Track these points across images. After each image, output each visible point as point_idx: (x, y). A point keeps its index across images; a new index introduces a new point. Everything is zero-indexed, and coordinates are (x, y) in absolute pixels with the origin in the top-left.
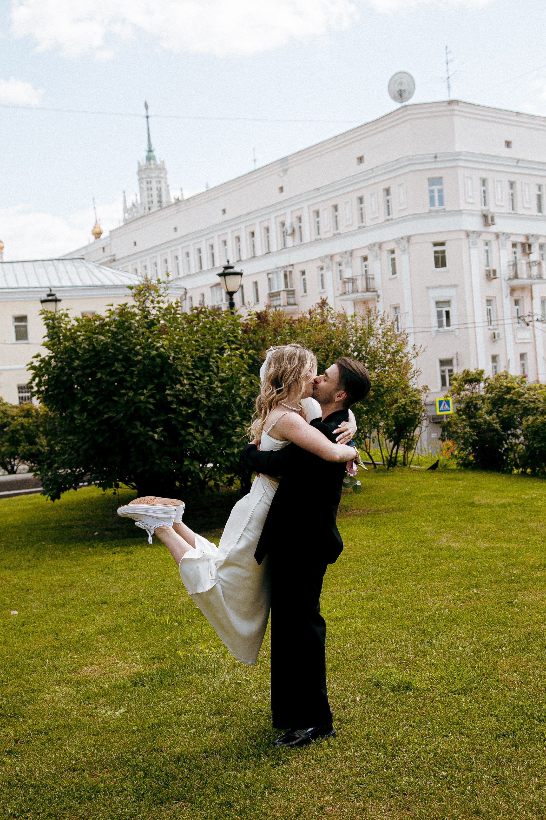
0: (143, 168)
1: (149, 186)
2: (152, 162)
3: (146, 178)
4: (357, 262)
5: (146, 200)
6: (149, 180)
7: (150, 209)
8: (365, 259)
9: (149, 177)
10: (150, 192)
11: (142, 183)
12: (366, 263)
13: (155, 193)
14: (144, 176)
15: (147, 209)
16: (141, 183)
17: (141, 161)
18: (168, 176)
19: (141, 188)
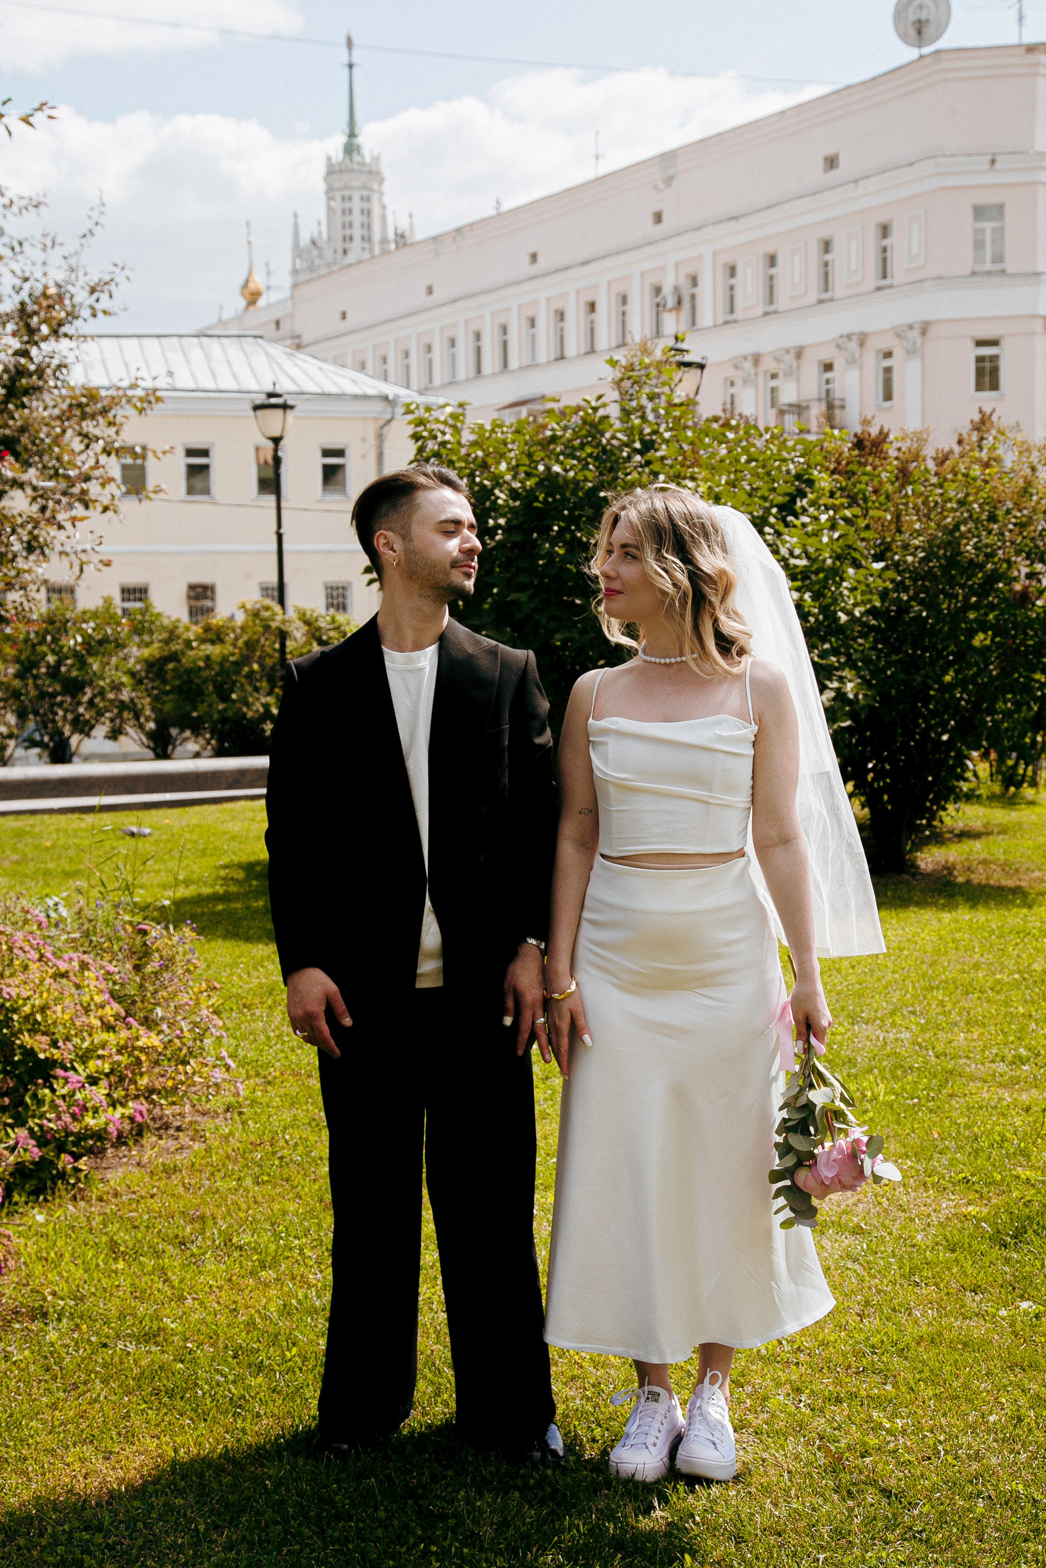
0: (337, 168)
1: (347, 205)
2: (356, 158)
3: (341, 189)
4: (811, 373)
5: (339, 234)
6: (346, 193)
7: (345, 252)
8: (828, 367)
9: (347, 187)
10: (347, 219)
11: (333, 199)
12: (828, 375)
13: (357, 219)
14: (337, 185)
15: (340, 252)
16: (330, 198)
17: (333, 154)
18: (386, 188)
19: (329, 209)
